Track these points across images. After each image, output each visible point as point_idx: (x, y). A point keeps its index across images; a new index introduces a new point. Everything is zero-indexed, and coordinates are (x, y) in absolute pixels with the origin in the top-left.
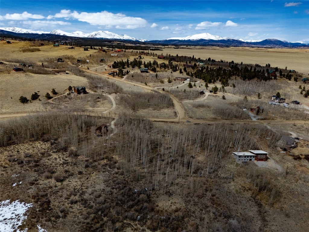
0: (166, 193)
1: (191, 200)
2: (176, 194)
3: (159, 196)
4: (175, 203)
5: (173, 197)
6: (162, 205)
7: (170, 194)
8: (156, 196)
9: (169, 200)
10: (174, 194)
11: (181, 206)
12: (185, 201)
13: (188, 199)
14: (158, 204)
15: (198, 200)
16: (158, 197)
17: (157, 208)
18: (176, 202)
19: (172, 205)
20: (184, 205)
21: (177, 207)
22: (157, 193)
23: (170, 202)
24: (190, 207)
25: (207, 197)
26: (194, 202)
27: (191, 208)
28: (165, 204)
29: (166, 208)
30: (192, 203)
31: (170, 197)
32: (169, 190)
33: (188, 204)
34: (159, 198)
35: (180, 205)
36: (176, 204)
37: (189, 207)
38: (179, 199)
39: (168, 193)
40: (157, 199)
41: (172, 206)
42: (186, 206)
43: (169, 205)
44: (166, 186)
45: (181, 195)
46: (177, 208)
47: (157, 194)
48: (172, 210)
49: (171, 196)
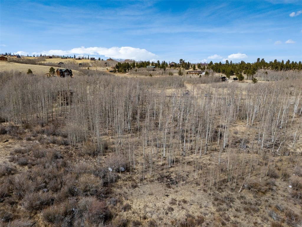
0: (161, 179)
1: (235, 196)
2: (187, 183)
3: (139, 184)
4: (185, 202)
5: (179, 189)
6: (142, 207)
7: (171, 181)
8: (130, 183)
9: (167, 196)
10: (182, 182)
11: (202, 210)
12: (216, 199)
13: (224, 194)
14: (129, 202)
15: (255, 197)
16: (134, 187)
17: (125, 213)
18: (188, 199)
19: (173, 207)
20: (213, 209)
21: (191, 213)
22: (134, 178)
23: (168, 200)
24: (235, 217)
25: (280, 192)
26: (246, 203)
27: (239, 220)
28: (151, 205)
29: (154, 217)
30: (237, 203)
31: (170, 187)
32: (168, 174)
33: (224, 206)
34: (137, 189)
35: (201, 207)
36: (185, 206)
37: (230, 214)
38: (195, 194)
39: (166, 179)
40: (132, 190)
41: (173, 210)
42: (221, 213)
43: (166, 207)
44: (163, 165)
45: (202, 185)
46: (189, 216)
47: (134, 180)
48: (172, 223)
49: (173, 186)
